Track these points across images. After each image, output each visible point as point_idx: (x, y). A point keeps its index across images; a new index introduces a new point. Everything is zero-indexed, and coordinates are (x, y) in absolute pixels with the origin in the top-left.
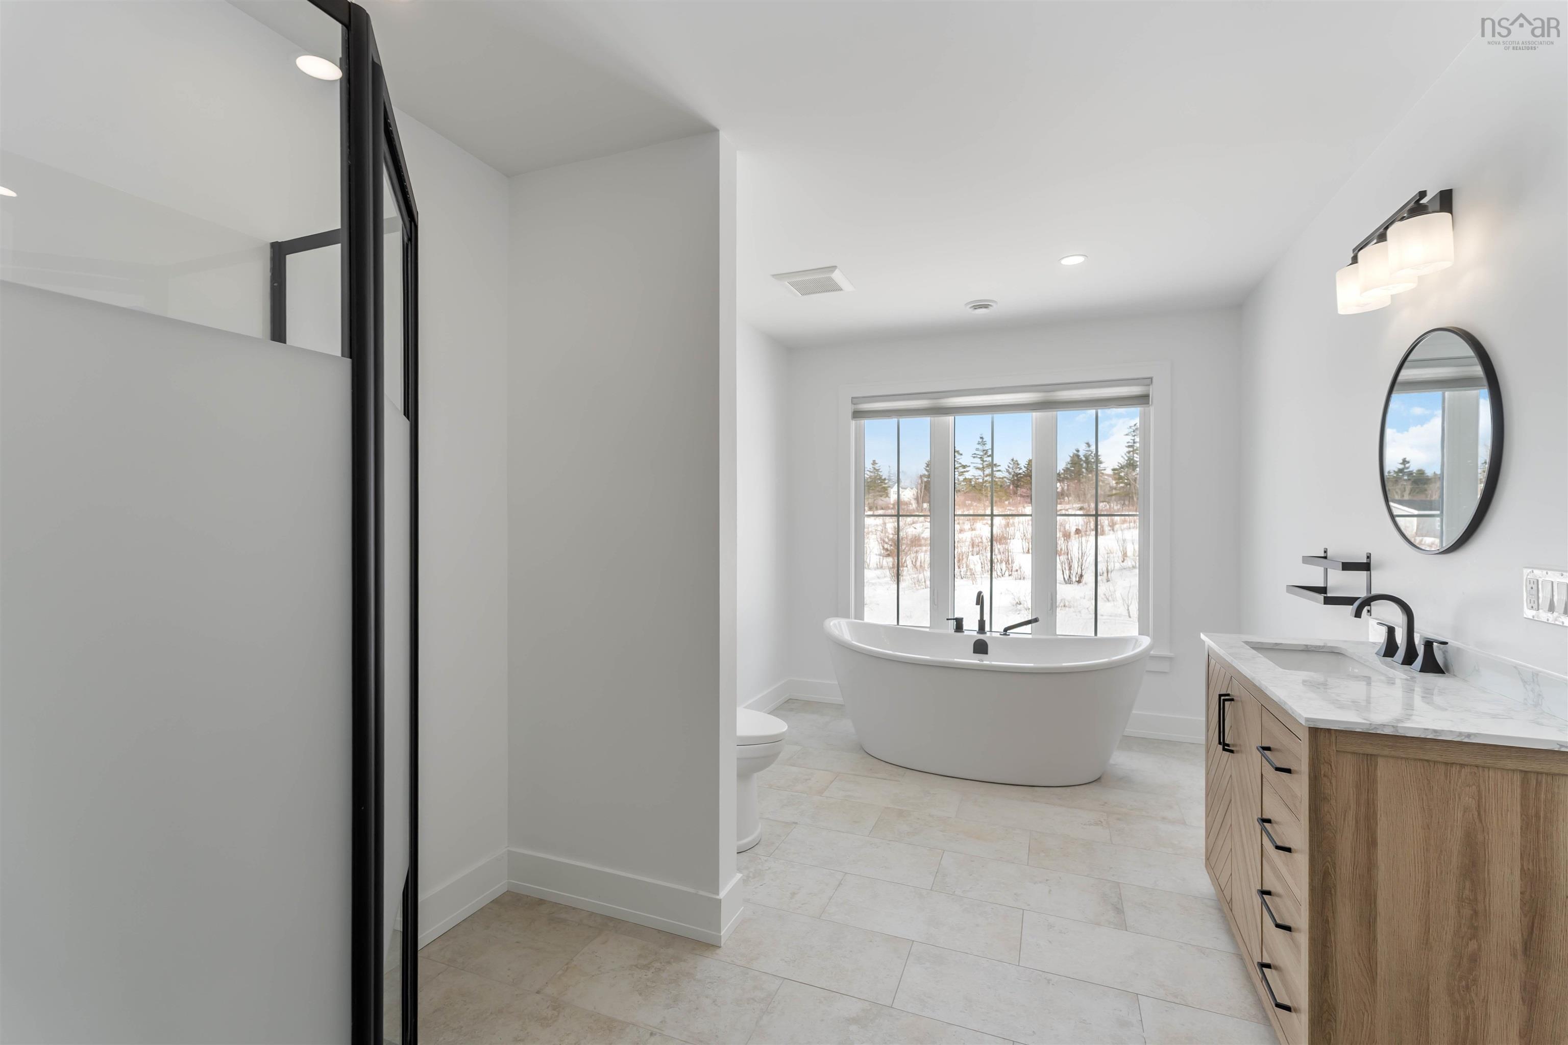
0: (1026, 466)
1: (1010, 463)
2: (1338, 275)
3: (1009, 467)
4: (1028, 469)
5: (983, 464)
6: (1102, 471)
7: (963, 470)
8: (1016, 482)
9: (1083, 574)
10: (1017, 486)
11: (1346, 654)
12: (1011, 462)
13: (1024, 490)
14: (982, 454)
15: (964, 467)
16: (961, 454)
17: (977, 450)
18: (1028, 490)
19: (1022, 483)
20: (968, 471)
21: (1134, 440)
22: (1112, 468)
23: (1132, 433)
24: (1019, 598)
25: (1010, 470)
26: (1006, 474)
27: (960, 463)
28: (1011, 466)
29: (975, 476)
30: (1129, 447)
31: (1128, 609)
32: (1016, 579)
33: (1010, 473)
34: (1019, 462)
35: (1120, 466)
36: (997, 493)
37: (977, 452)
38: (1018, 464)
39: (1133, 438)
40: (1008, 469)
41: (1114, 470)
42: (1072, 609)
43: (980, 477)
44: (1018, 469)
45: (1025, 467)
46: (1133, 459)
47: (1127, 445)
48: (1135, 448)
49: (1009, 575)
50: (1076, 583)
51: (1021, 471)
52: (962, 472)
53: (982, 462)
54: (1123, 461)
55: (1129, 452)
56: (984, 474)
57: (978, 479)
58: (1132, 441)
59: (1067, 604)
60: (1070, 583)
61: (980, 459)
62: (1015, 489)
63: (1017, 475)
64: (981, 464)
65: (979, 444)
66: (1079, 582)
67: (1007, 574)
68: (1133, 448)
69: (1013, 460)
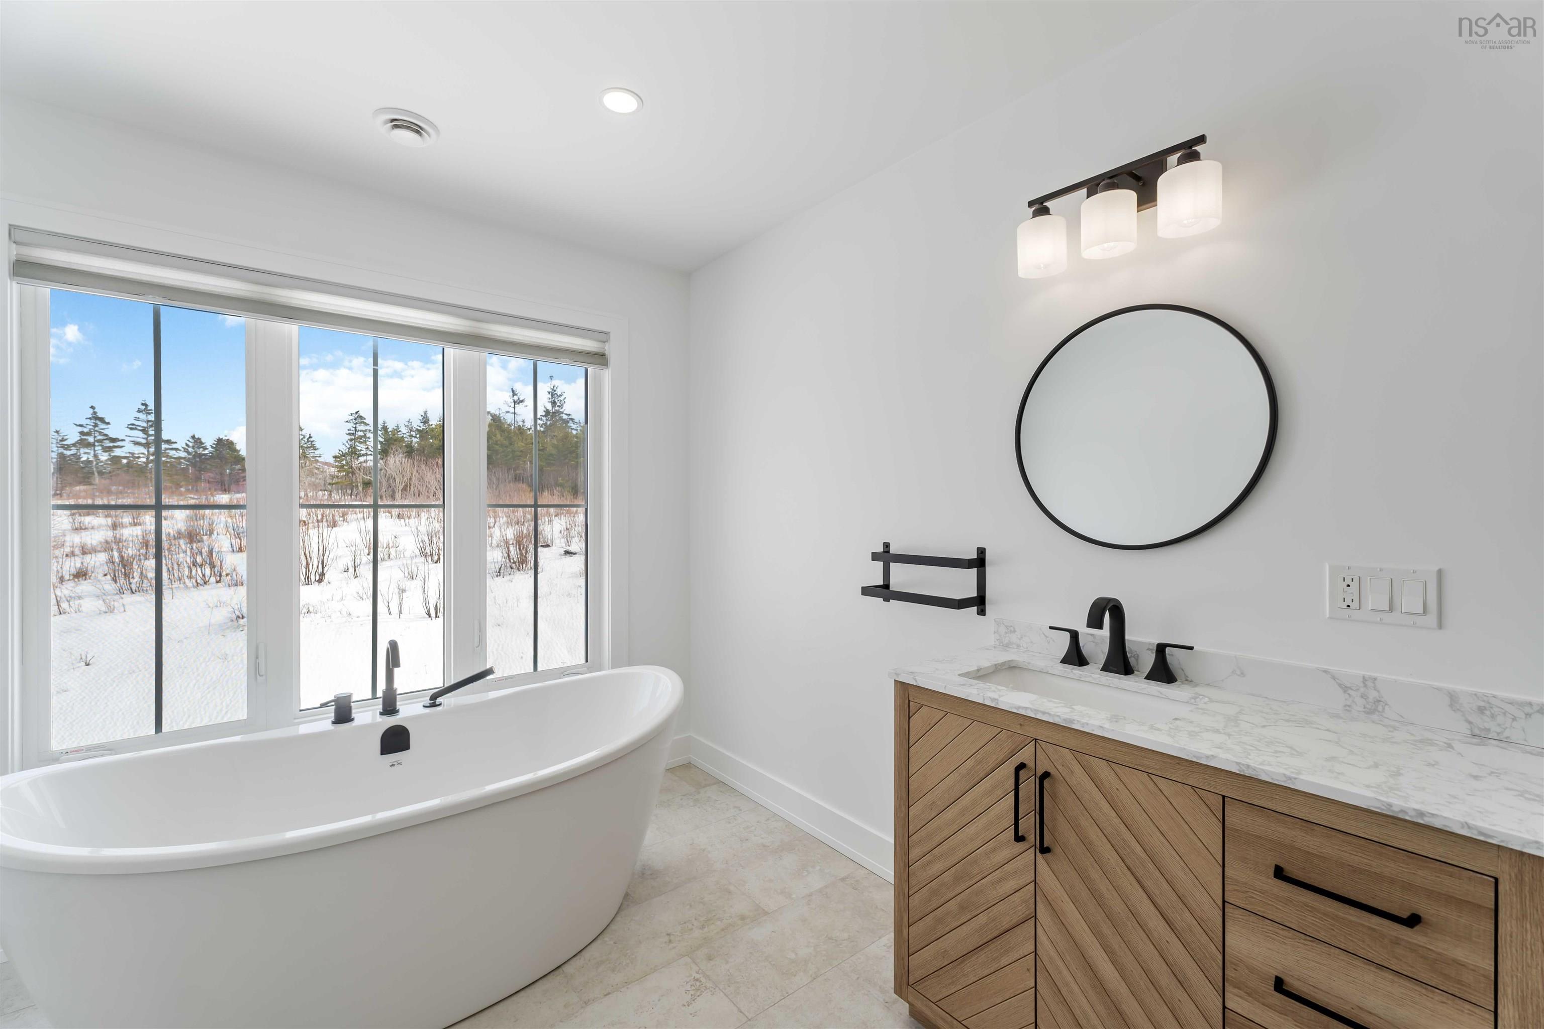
0: (214, 446)
1: (189, 441)
2: (1020, 230)
3: (187, 445)
4: (217, 450)
5: (146, 439)
6: (317, 458)
7: (111, 445)
8: (198, 464)
9: (325, 572)
10: (200, 470)
11: (1030, 667)
12: (191, 440)
13: (212, 475)
14: (145, 425)
15: (114, 440)
16: (108, 423)
17: (137, 419)
18: (217, 474)
19: (209, 467)
20: (122, 447)
21: (355, 428)
22: (334, 455)
23: (353, 420)
24: (240, 611)
25: (190, 450)
26: (183, 454)
27: (106, 435)
28: (191, 444)
29: (133, 454)
30: (349, 434)
31: (388, 606)
32: (229, 586)
33: (189, 453)
34: (203, 441)
35: (341, 453)
36: (171, 476)
37: (137, 423)
38: (202, 443)
39: (355, 426)
40: (187, 448)
41: (335, 457)
42: (319, 615)
43: (141, 456)
44: (201, 449)
45: (212, 447)
46: (355, 448)
47: (348, 432)
48: (357, 436)
49: (217, 582)
50: (317, 583)
51: (206, 452)
52: (109, 447)
53: (146, 436)
54: (345, 450)
55: (351, 440)
56: (148, 451)
57: (139, 457)
58: (353, 429)
59: (311, 610)
60: (308, 584)
61: (141, 432)
62: (197, 472)
63: (200, 455)
64: (144, 438)
65: (139, 411)
66: (320, 581)
67: (213, 580)
68: (355, 436)
69: (193, 437)
